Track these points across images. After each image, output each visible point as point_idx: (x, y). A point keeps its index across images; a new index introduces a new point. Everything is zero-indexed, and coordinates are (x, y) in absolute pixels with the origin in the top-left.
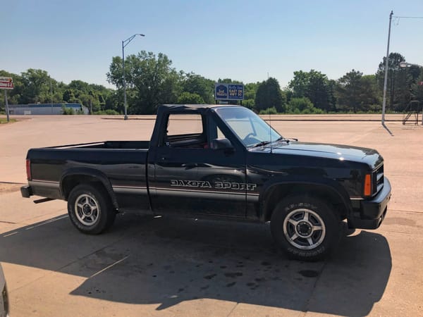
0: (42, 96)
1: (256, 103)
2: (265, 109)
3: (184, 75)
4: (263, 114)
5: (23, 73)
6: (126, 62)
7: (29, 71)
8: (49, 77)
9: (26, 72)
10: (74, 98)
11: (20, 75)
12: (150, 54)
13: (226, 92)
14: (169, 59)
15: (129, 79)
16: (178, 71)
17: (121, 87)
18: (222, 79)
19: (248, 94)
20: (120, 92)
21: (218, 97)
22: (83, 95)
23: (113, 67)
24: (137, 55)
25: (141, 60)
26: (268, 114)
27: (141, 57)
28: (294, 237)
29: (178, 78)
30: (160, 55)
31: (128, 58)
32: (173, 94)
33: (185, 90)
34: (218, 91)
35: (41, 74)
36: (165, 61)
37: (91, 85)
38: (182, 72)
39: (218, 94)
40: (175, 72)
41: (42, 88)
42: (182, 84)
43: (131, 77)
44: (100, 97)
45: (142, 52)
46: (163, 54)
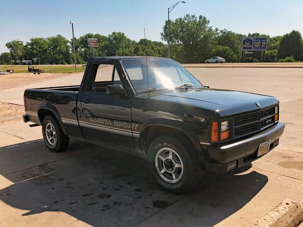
0: (121, 51)
1: (279, 53)
2: (284, 58)
3: (218, 32)
4: (282, 62)
5: (109, 35)
6: (175, 24)
7: (114, 33)
8: (125, 37)
9: (111, 34)
10: (141, 52)
11: (108, 36)
12: (193, 16)
13: (251, 44)
14: (207, 19)
15: (177, 36)
16: (214, 29)
17: (170, 43)
18: (252, 34)
19: (273, 45)
20: (171, 47)
21: (244, 48)
22: (147, 50)
23: (165, 28)
24: (183, 18)
25: (186, 22)
26: (286, 62)
27: (186, 19)
28: (163, 171)
29: (213, 34)
30: (201, 17)
31: (177, 21)
32: (208, 47)
33: (219, 44)
34: (244, 44)
35: (120, 35)
36: (204, 21)
37: (153, 42)
38: (217, 30)
39: (245, 46)
40: (211, 30)
41: (121, 45)
42: (216, 39)
43: (178, 35)
44: (159, 51)
45: (187, 15)
46: (203, 16)
